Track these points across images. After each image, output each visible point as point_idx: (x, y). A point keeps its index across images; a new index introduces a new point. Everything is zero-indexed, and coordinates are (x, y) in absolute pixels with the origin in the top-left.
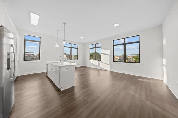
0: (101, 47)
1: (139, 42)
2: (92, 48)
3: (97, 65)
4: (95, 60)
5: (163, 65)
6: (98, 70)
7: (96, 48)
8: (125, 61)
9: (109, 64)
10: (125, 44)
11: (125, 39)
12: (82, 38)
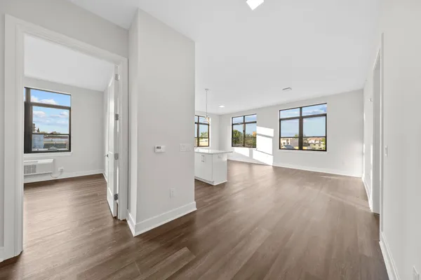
0: (256, 122)
1: (325, 115)
2: (237, 124)
3: (248, 155)
4: (244, 146)
5: (363, 154)
6: (250, 164)
7: (244, 123)
8: (301, 149)
9: (271, 153)
10: (301, 118)
11: (301, 108)
12: (222, 106)
